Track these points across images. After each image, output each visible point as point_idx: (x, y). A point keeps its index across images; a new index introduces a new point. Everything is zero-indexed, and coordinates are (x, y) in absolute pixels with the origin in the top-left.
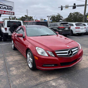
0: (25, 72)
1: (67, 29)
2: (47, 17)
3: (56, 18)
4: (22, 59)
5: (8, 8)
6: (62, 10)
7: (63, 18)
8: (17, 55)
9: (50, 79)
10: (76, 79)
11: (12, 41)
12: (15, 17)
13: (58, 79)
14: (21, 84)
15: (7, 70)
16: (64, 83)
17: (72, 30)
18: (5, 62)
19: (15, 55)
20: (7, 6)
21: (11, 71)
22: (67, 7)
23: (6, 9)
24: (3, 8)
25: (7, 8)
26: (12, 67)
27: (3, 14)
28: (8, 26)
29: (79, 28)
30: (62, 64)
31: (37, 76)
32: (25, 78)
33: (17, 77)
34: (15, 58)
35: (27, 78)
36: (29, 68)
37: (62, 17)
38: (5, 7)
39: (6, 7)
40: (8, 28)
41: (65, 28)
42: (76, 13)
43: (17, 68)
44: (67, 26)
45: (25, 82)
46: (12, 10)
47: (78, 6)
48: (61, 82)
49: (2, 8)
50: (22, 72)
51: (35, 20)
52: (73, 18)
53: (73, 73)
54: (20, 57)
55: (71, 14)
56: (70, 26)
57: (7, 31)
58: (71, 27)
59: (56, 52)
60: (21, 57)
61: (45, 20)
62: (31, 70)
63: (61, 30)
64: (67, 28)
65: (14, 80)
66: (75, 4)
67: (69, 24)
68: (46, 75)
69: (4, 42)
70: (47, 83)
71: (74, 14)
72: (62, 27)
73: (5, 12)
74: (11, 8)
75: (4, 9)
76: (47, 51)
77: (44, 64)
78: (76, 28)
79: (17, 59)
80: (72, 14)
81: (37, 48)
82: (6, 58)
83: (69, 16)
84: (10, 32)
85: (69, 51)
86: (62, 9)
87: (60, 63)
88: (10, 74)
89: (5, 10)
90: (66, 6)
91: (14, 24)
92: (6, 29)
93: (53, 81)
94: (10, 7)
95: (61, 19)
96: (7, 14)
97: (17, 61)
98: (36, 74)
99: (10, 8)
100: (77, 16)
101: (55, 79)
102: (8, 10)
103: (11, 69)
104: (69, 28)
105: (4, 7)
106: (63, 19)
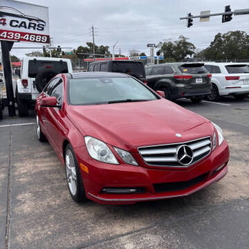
0: (57, 207)
1: (199, 81)
2: (148, 46)
3: (175, 48)
4: (58, 167)
5: (33, 25)
6: (192, 25)
7: (194, 48)
8: (45, 157)
9: (123, 229)
10: (198, 232)
11: (37, 117)
12: (59, 49)
13: (146, 230)
14: (36, 243)
15: (8, 200)
16: (160, 244)
17: (214, 85)
18: (9, 175)
19: (41, 157)
20: (30, 19)
21: (19, 204)
22: (205, 17)
23: (26, 28)
24: (19, 24)
25: (30, 24)
26: (25, 190)
27: (19, 41)
28: (30, 76)
29: (237, 78)
30: (160, 188)
31: (89, 219)
32: (52, 226)
33: (30, 221)
34: (39, 165)
35: (57, 226)
36: (69, 195)
37: (192, 45)
38: (22, 22)
39: (27, 22)
40: (31, 80)
41: (195, 78)
42: (234, 34)
43: (38, 196)
44: (199, 73)
45: (49, 236)
46: (43, 29)
47: (237, 13)
48: (152, 239)
49: (14, 24)
50: (49, 206)
51: (116, 56)
52: (224, 49)
53: (195, 214)
54: (52, 164)
55: (218, 36)
56: (208, 73)
57: (28, 87)
58: (213, 75)
59: (142, 152)
60: (55, 164)
61: (143, 54)
62: (73, 203)
63: (182, 85)
64: (199, 78)
65: (19, 230)
66: (228, 9)
67: (206, 66)
68: (115, 217)
69: (20, 120)
70: (110, 244)
71: (228, 38)
72: (184, 77)
73: (23, 34)
74: (39, 24)
75: (20, 26)
76: (116, 150)
77: (106, 188)
78: (228, 78)
79: (42, 169)
80: (224, 37)
81: (87, 139)
82: (15, 165)
83: (212, 43)
84: (36, 91)
85: (182, 149)
86: (190, 25)
87: (154, 185)
88: (14, 213)
89: (22, 30)
90: (204, 15)
91: (47, 67)
92: (25, 82)
93: (129, 236)
94: (38, 20)
95: (191, 53)
96: (29, 40)
97: (41, 173)
98: (87, 214)
99: (37, 24)
100: (237, 42)
101: (137, 231)
102: (32, 29)
103: (20, 197)
104: (207, 79)
105: (20, 20)
106: (195, 51)
